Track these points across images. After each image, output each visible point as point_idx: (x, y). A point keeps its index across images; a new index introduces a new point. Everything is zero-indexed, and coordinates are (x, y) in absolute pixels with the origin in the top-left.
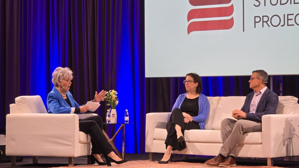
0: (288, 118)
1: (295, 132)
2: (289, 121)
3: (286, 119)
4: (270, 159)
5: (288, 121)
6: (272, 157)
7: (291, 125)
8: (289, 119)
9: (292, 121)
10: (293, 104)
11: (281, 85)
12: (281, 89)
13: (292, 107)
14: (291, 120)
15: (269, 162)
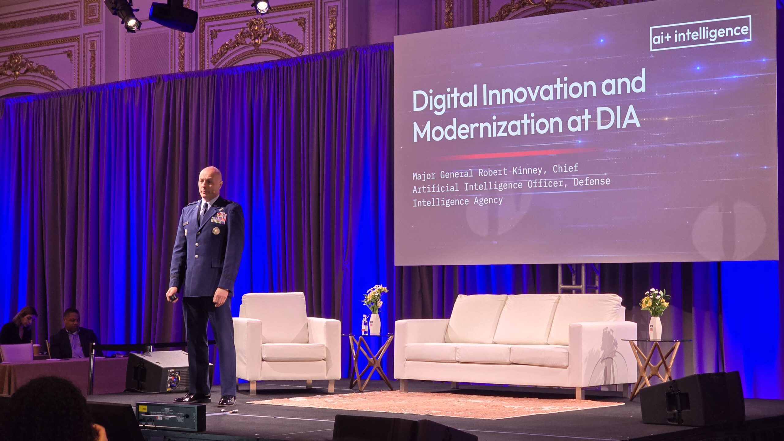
0: (607, 328)
1: (617, 347)
2: (609, 332)
3: (604, 330)
4: (581, 389)
5: (606, 332)
6: (582, 386)
7: (612, 337)
8: (609, 330)
9: (613, 332)
10: (616, 306)
11: (597, 277)
12: (597, 284)
13: (613, 310)
14: (611, 330)
15: (579, 394)
